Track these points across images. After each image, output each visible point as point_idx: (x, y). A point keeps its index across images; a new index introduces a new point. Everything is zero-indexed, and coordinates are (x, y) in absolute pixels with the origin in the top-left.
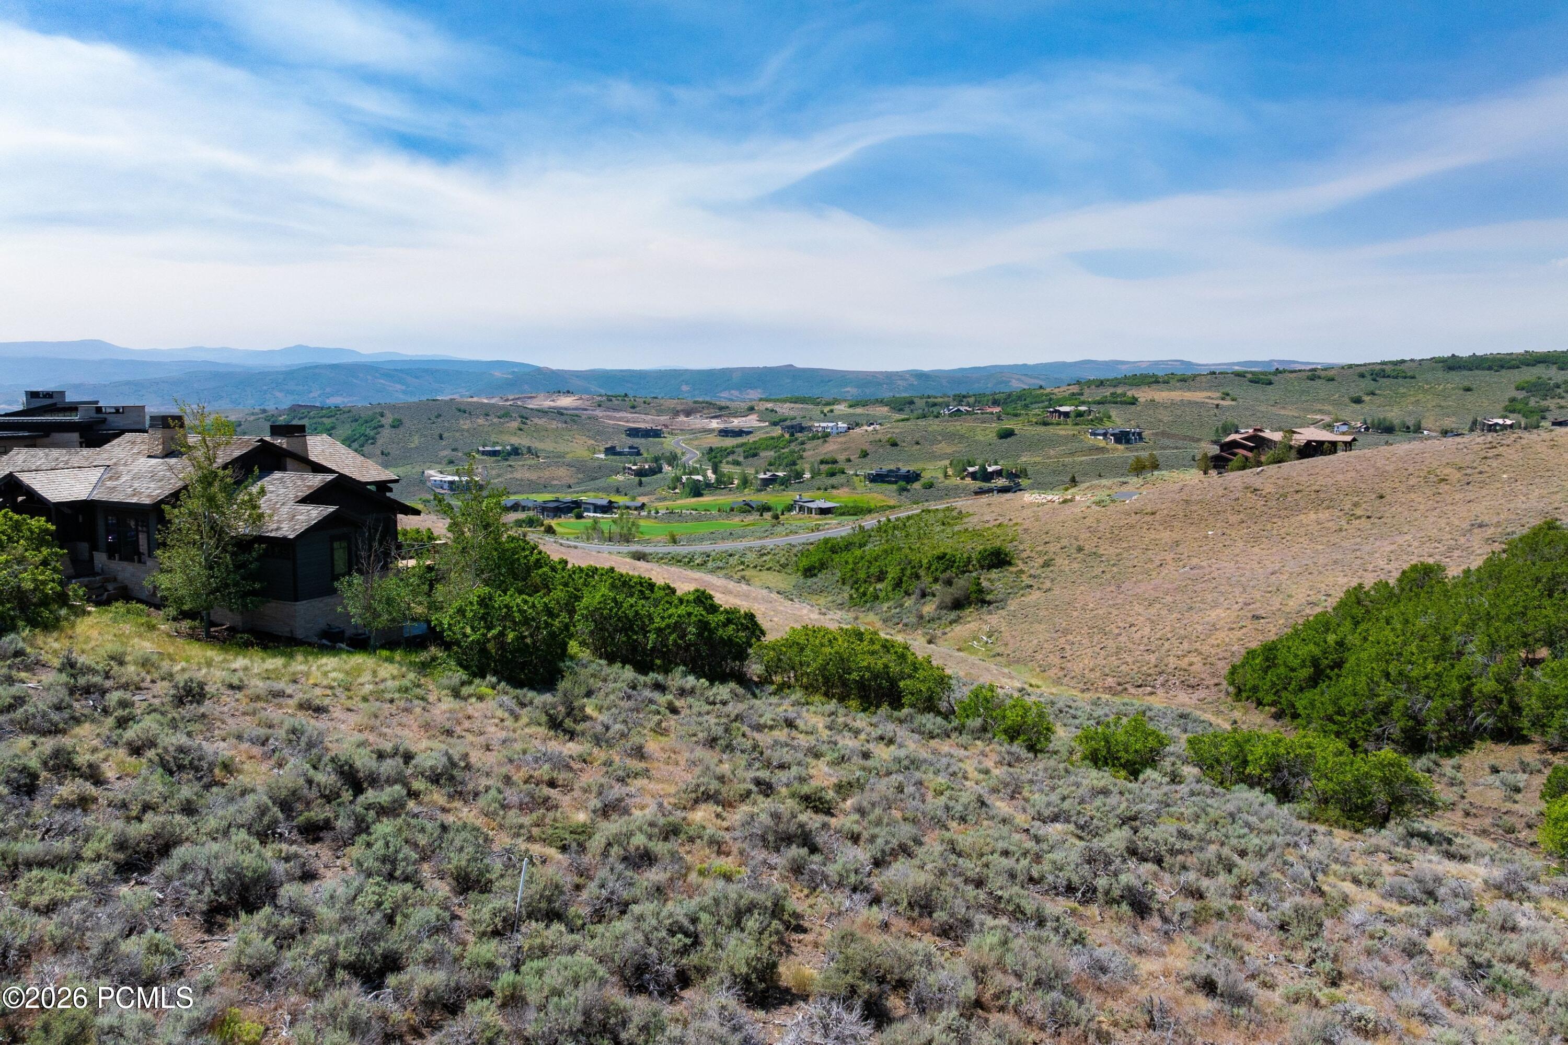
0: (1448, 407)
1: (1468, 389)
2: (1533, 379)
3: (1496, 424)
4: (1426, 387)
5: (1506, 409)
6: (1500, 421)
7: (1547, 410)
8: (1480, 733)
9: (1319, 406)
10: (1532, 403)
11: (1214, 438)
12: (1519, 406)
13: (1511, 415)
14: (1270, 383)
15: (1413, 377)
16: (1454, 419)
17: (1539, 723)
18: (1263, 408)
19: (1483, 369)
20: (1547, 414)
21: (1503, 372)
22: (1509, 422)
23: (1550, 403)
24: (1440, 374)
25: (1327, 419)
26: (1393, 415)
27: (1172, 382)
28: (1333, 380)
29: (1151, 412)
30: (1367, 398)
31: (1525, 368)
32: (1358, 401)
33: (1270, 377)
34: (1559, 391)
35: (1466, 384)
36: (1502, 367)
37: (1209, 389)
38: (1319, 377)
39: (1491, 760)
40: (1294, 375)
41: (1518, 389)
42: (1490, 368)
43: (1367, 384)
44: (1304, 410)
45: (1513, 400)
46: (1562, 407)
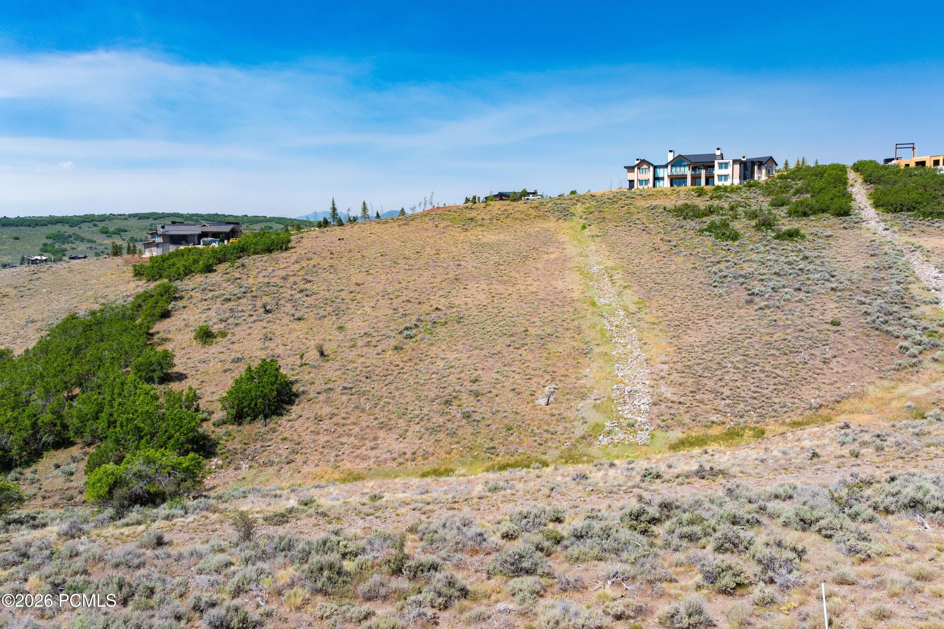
0: (5, 250)
1: (17, 239)
2: (55, 232)
3: (37, 259)
5: (41, 250)
6: (39, 258)
7: (66, 250)
8: (46, 447)
10: (57, 246)
12: (49, 248)
13: (45, 254)
16: (9, 257)
17: (79, 432)
19: (25, 226)
20: (66, 253)
21: (38, 228)
22: (44, 258)
23: (67, 246)
31: (50, 226)
34: (71, 239)
35: (15, 235)
36: (37, 225)
39: (55, 461)
41: (47, 238)
42: (29, 226)
45: (45, 245)
46: (74, 249)
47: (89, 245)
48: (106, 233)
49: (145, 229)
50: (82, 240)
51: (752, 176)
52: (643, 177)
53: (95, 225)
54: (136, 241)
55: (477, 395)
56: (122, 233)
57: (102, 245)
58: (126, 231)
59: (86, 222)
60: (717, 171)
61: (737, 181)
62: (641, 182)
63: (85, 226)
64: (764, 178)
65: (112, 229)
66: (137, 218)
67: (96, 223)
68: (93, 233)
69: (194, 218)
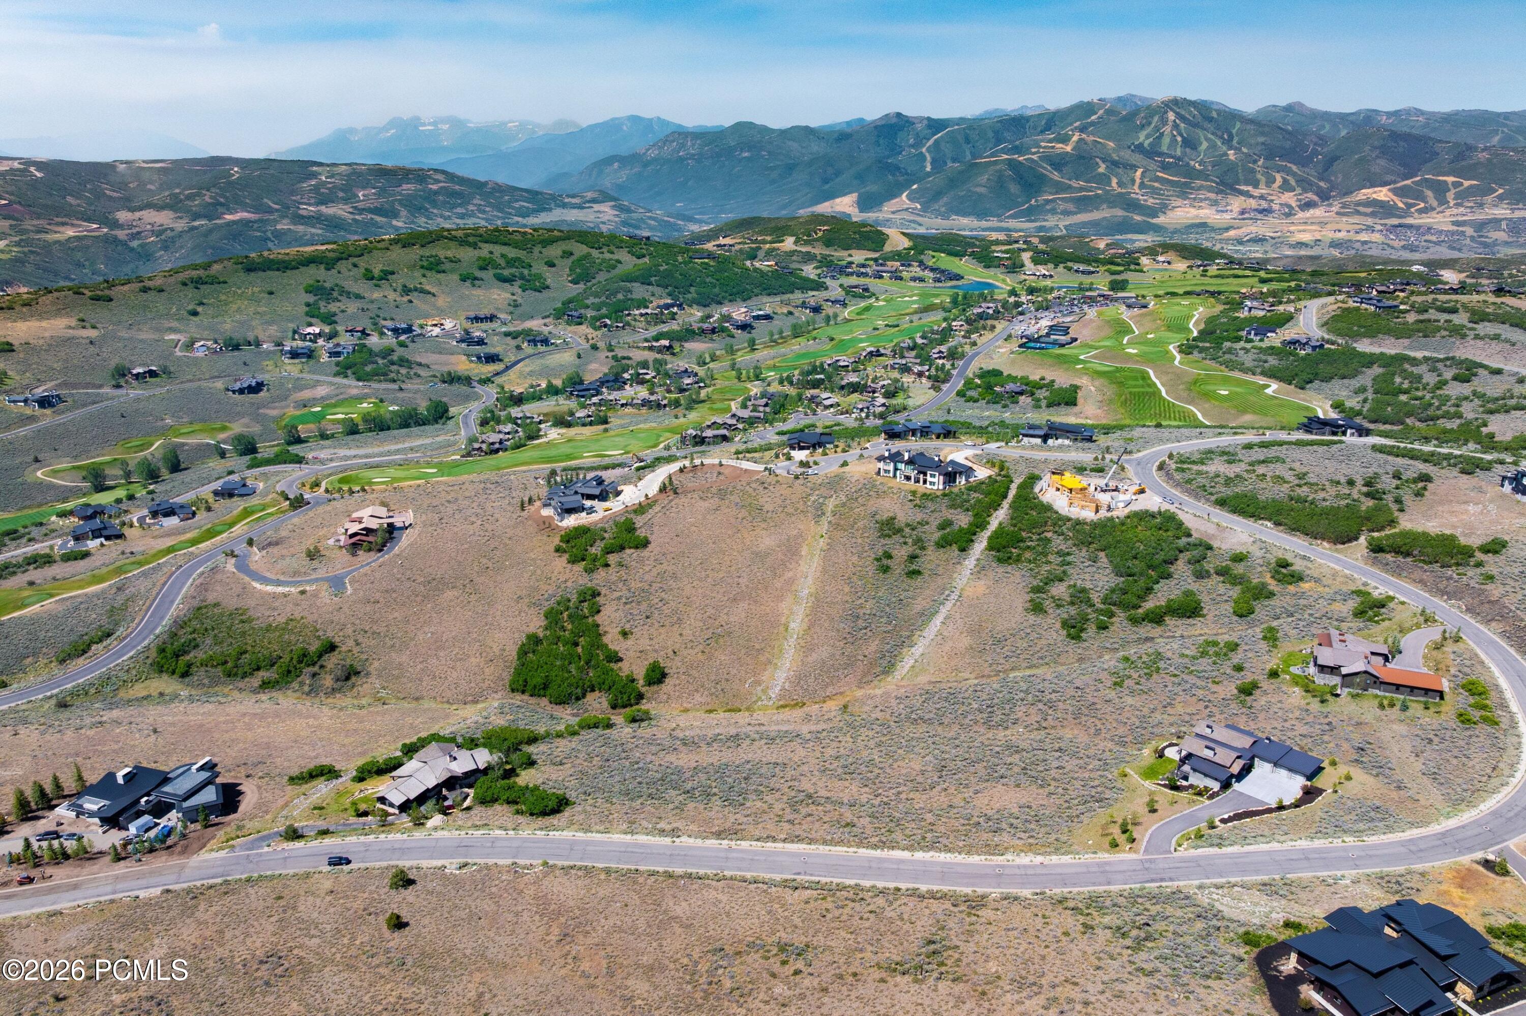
1: (271, 293)
2: (313, 282)
4: (239, 291)
5: (307, 314)
6: (310, 330)
7: (335, 315)
9: (167, 324)
10: (322, 304)
11: (114, 383)
12: (317, 313)
14: (111, 300)
15: (225, 282)
16: (275, 327)
18: (124, 334)
20: (338, 319)
21: (289, 272)
22: (317, 331)
23: (333, 307)
24: (242, 275)
25: (183, 338)
26: (228, 326)
27: (18, 308)
28: (163, 291)
29: (36, 359)
30: (200, 309)
31: (302, 269)
32: (195, 313)
33: (107, 292)
34: (334, 294)
36: (287, 268)
37: (58, 313)
38: (150, 289)
40: (126, 288)
41: (306, 292)
42: (278, 270)
43: (190, 292)
44: (158, 330)
45: (308, 304)
46: (343, 311)
47: (359, 304)
48: (372, 278)
49: (414, 266)
50: (348, 294)
51: (955, 481)
52: (887, 468)
53: (355, 266)
54: (410, 291)
55: (727, 680)
56: (390, 277)
57: (372, 302)
58: (393, 273)
59: (341, 259)
60: (929, 479)
61: (941, 487)
62: (886, 471)
63: (342, 266)
64: (963, 482)
65: (376, 272)
66: (400, 245)
67: (355, 260)
68: (356, 280)
69: (471, 239)
